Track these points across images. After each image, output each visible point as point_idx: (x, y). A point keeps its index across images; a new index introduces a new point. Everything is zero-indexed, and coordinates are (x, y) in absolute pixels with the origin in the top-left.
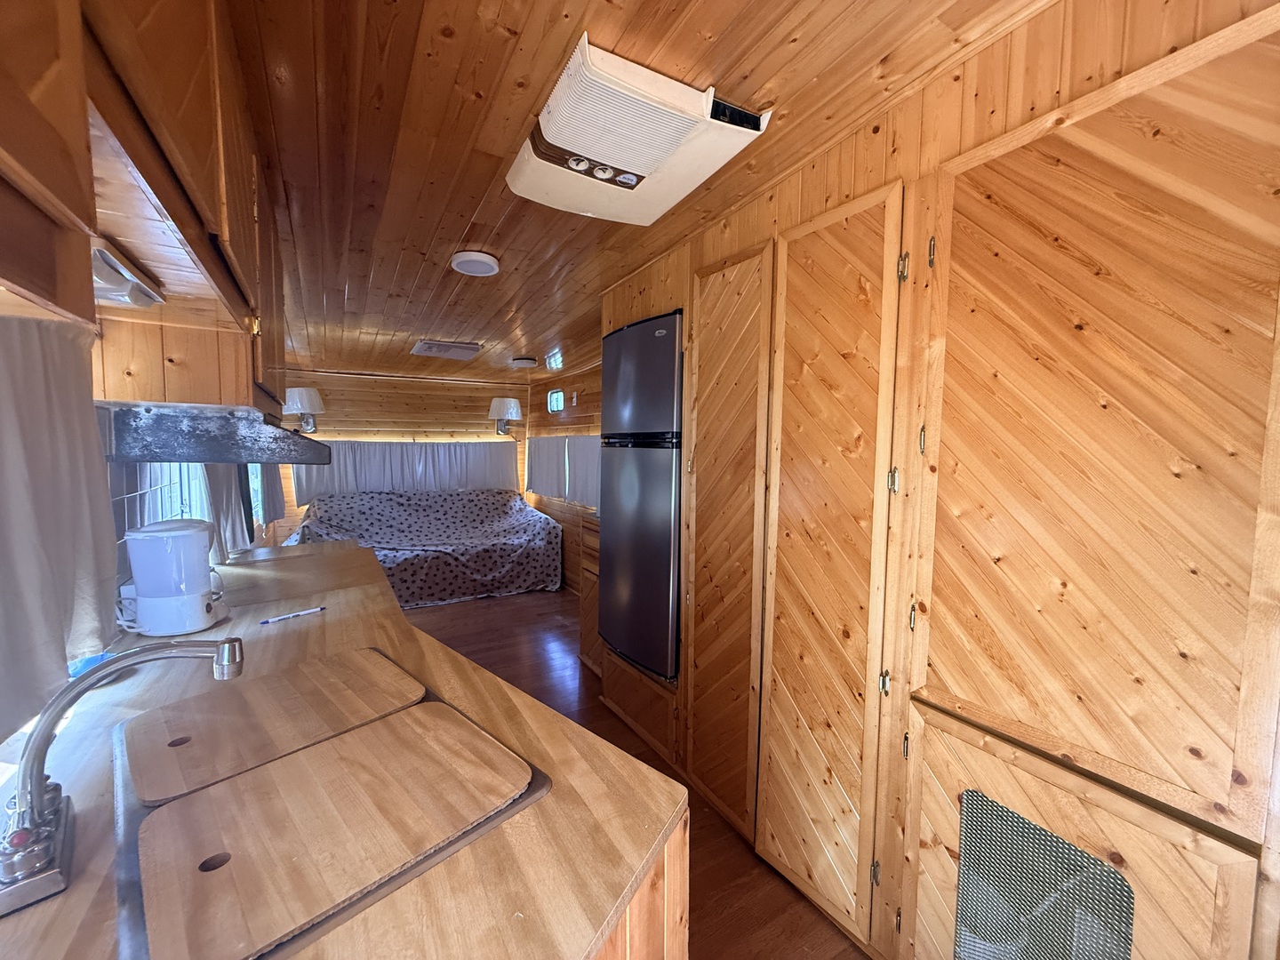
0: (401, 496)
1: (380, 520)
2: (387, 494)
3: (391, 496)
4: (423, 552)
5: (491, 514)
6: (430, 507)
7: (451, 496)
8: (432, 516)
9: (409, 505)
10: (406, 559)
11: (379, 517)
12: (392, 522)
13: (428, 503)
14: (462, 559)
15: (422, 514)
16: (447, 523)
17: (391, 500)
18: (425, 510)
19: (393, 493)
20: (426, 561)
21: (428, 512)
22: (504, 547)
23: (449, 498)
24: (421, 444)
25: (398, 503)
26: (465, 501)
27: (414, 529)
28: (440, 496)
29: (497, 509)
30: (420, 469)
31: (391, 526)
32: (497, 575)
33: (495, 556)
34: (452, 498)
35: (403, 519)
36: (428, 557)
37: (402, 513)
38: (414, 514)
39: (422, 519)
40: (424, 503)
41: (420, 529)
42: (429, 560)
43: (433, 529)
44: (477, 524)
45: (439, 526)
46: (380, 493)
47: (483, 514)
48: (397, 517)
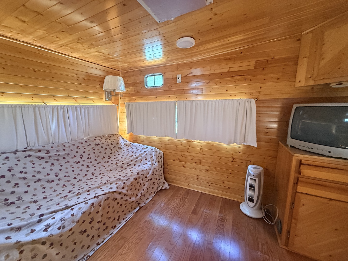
0: (39, 151)
1: (25, 178)
2: (24, 151)
3: (28, 153)
4: (96, 199)
5: (112, 151)
6: (68, 154)
7: (82, 143)
8: (72, 161)
9: (50, 157)
10: (84, 213)
11: (23, 175)
12: (38, 176)
13: (66, 152)
14: (124, 191)
15: (63, 162)
16: (86, 164)
17: (29, 156)
18: (64, 158)
19: (31, 150)
20: (100, 206)
21: (68, 158)
22: (143, 173)
23: (80, 145)
24: (53, 107)
25: (38, 157)
26: (93, 145)
27: (61, 175)
28: (74, 145)
29: (115, 147)
30: (54, 126)
31: (39, 180)
32: (143, 192)
33: (140, 181)
34: (83, 145)
35: (47, 170)
36: (101, 202)
37: (44, 165)
38: (56, 163)
39: (65, 166)
40: (62, 153)
41: (67, 175)
42: (102, 204)
43: (77, 171)
44: (107, 159)
45: (81, 168)
46: (15, 152)
47: (108, 151)
48: (41, 170)
